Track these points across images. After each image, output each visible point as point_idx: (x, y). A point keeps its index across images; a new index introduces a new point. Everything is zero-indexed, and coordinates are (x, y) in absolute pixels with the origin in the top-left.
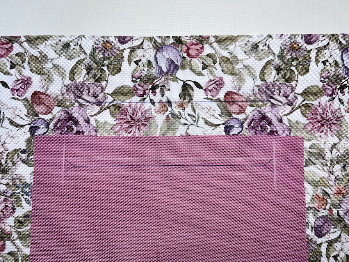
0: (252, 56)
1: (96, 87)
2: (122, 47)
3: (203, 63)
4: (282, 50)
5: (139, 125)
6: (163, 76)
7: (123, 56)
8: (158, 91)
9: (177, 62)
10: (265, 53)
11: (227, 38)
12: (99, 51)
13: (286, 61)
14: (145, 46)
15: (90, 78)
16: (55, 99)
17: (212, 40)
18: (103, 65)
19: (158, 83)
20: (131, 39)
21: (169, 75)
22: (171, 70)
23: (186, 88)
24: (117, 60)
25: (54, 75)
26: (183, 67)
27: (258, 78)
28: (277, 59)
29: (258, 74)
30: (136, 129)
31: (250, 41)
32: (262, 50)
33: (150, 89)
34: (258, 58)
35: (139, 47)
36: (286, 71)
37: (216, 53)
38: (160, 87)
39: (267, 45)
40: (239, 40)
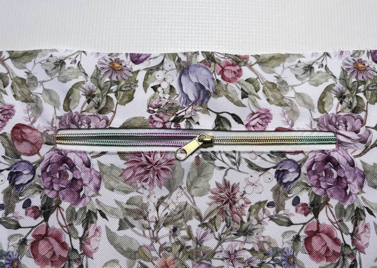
0: (306, 80)
1: (99, 121)
2: (135, 68)
3: (242, 89)
4: (344, 72)
5: (158, 170)
6: (190, 106)
7: (137, 80)
8: (183, 124)
9: (209, 87)
10: (323, 77)
11: (272, 58)
12: (105, 72)
13: (350, 86)
14: (166, 66)
15: (91, 108)
16: (44, 134)
17: (252, 60)
18: (110, 91)
19: (183, 114)
20: (148, 57)
21: (197, 105)
22: (201, 98)
23: (221, 122)
24: (129, 85)
25: (43, 102)
26: (216, 94)
27: (316, 110)
28: (339, 83)
29: (315, 103)
30: (154, 176)
31: (301, 61)
32: (318, 72)
33: (172, 121)
34: (314, 83)
35: (157, 68)
36: (351, 99)
37: (258, 78)
38: (185, 120)
39: (324, 66)
40: (288, 59)
